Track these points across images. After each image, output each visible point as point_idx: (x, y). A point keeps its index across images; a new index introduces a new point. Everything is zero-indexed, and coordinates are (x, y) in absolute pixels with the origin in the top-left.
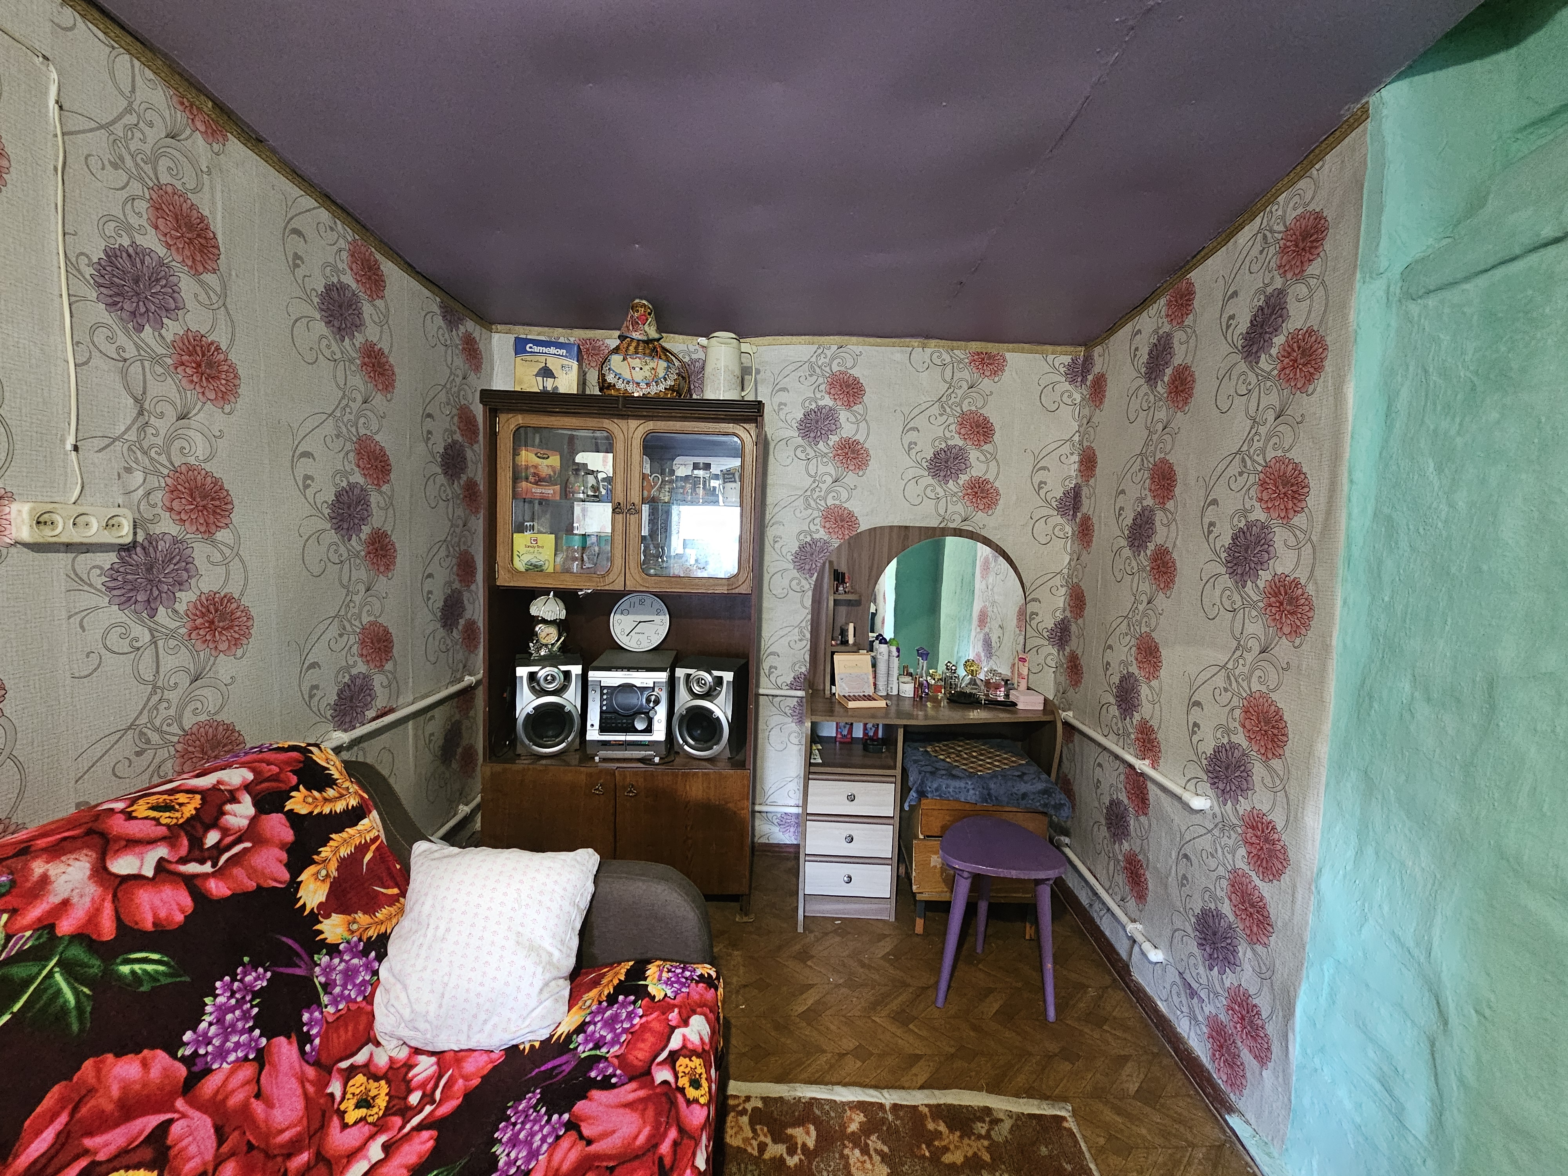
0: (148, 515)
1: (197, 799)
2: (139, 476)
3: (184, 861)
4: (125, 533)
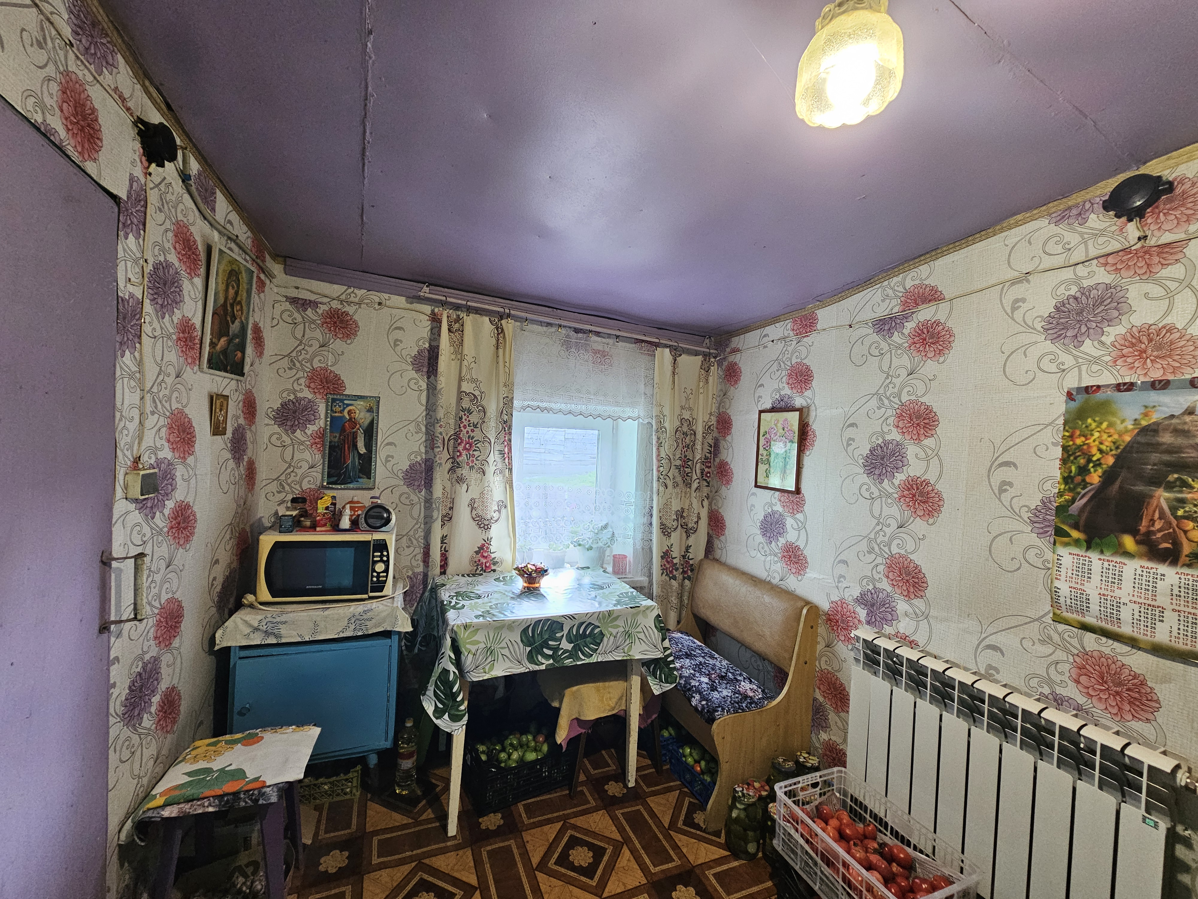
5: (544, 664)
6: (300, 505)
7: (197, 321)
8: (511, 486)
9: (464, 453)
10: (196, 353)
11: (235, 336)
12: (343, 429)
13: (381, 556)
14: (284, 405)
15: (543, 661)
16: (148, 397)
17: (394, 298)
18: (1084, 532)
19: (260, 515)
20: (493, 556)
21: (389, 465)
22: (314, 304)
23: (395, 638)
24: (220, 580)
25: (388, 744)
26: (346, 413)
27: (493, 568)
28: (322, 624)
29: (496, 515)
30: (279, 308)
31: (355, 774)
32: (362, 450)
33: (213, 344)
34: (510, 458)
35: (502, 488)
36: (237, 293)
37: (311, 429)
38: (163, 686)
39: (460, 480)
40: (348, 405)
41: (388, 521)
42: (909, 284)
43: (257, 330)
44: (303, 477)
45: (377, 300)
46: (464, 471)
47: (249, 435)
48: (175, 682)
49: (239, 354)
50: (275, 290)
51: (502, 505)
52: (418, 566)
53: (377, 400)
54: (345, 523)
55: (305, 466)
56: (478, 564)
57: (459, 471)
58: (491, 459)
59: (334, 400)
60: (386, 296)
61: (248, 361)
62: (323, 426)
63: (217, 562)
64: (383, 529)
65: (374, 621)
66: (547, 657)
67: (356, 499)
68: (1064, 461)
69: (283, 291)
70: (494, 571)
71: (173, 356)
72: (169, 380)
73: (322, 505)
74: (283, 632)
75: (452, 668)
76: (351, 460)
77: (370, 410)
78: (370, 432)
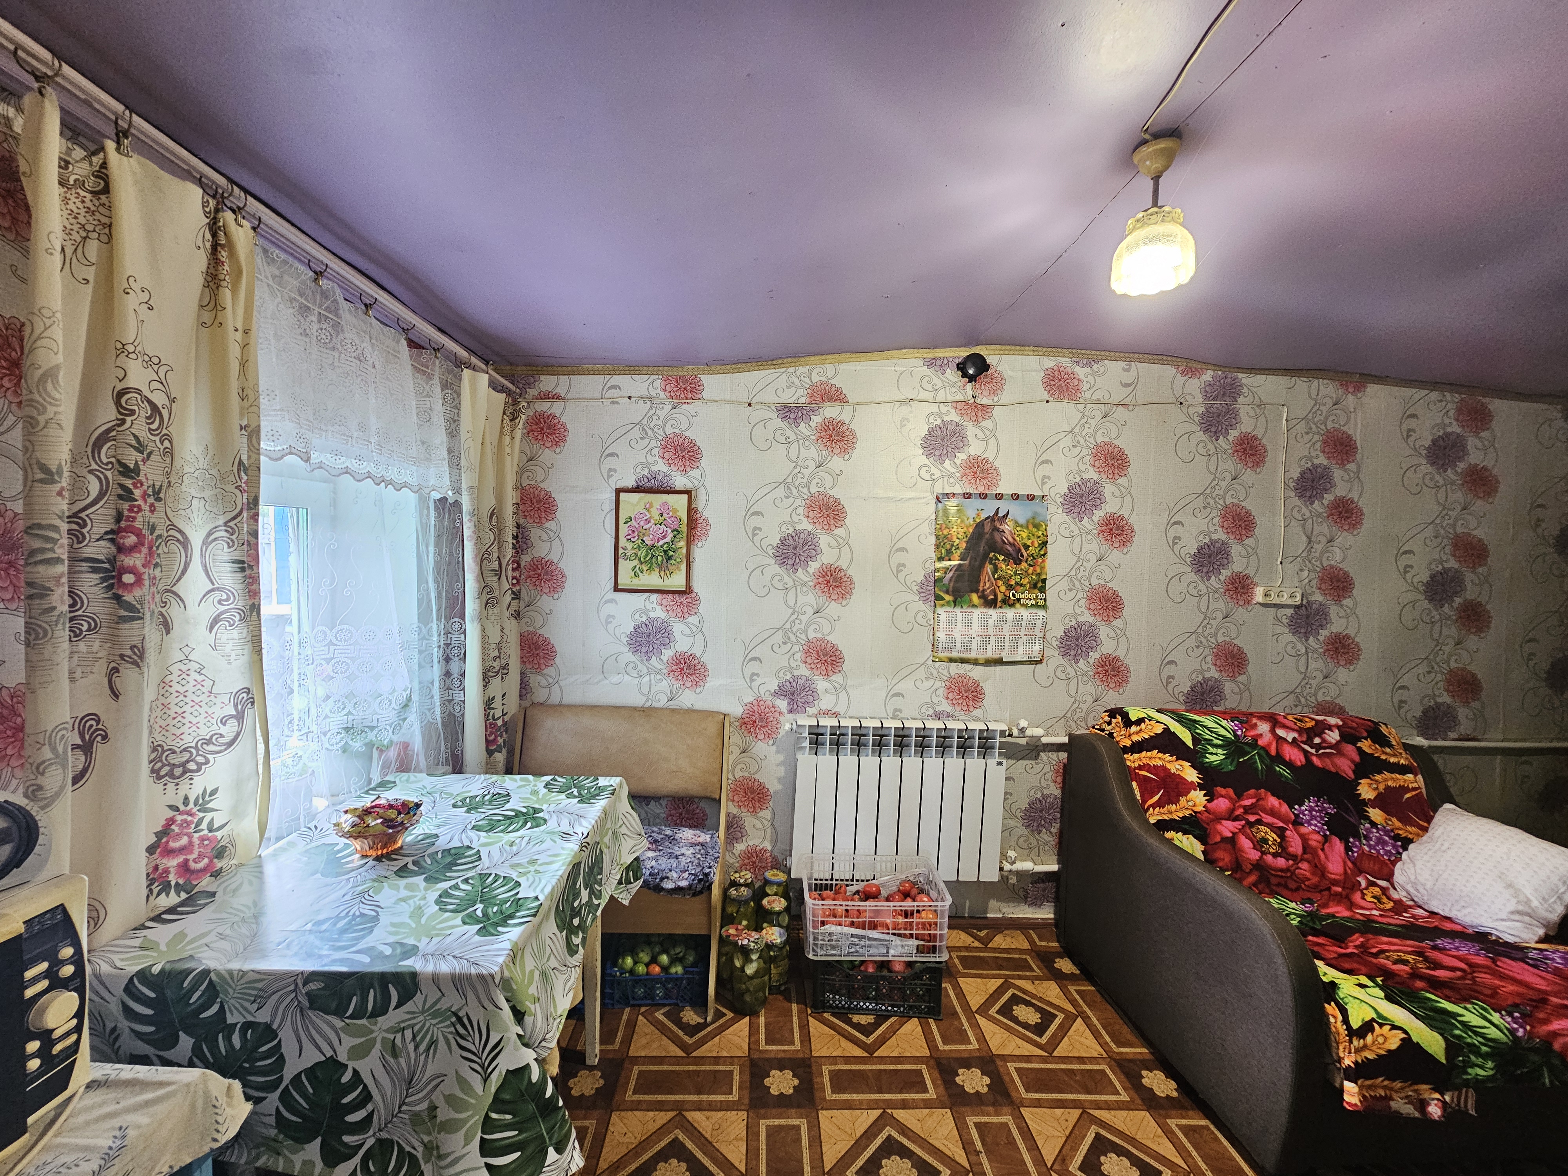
0: (1309, 591)
1: (1313, 723)
2: (1306, 573)
3: (1304, 743)
4: (1298, 600)
18: (953, 595)
20: (219, 835)
29: (228, 730)
42: (815, 378)
51: (246, 700)
58: (193, 586)
68: (937, 546)
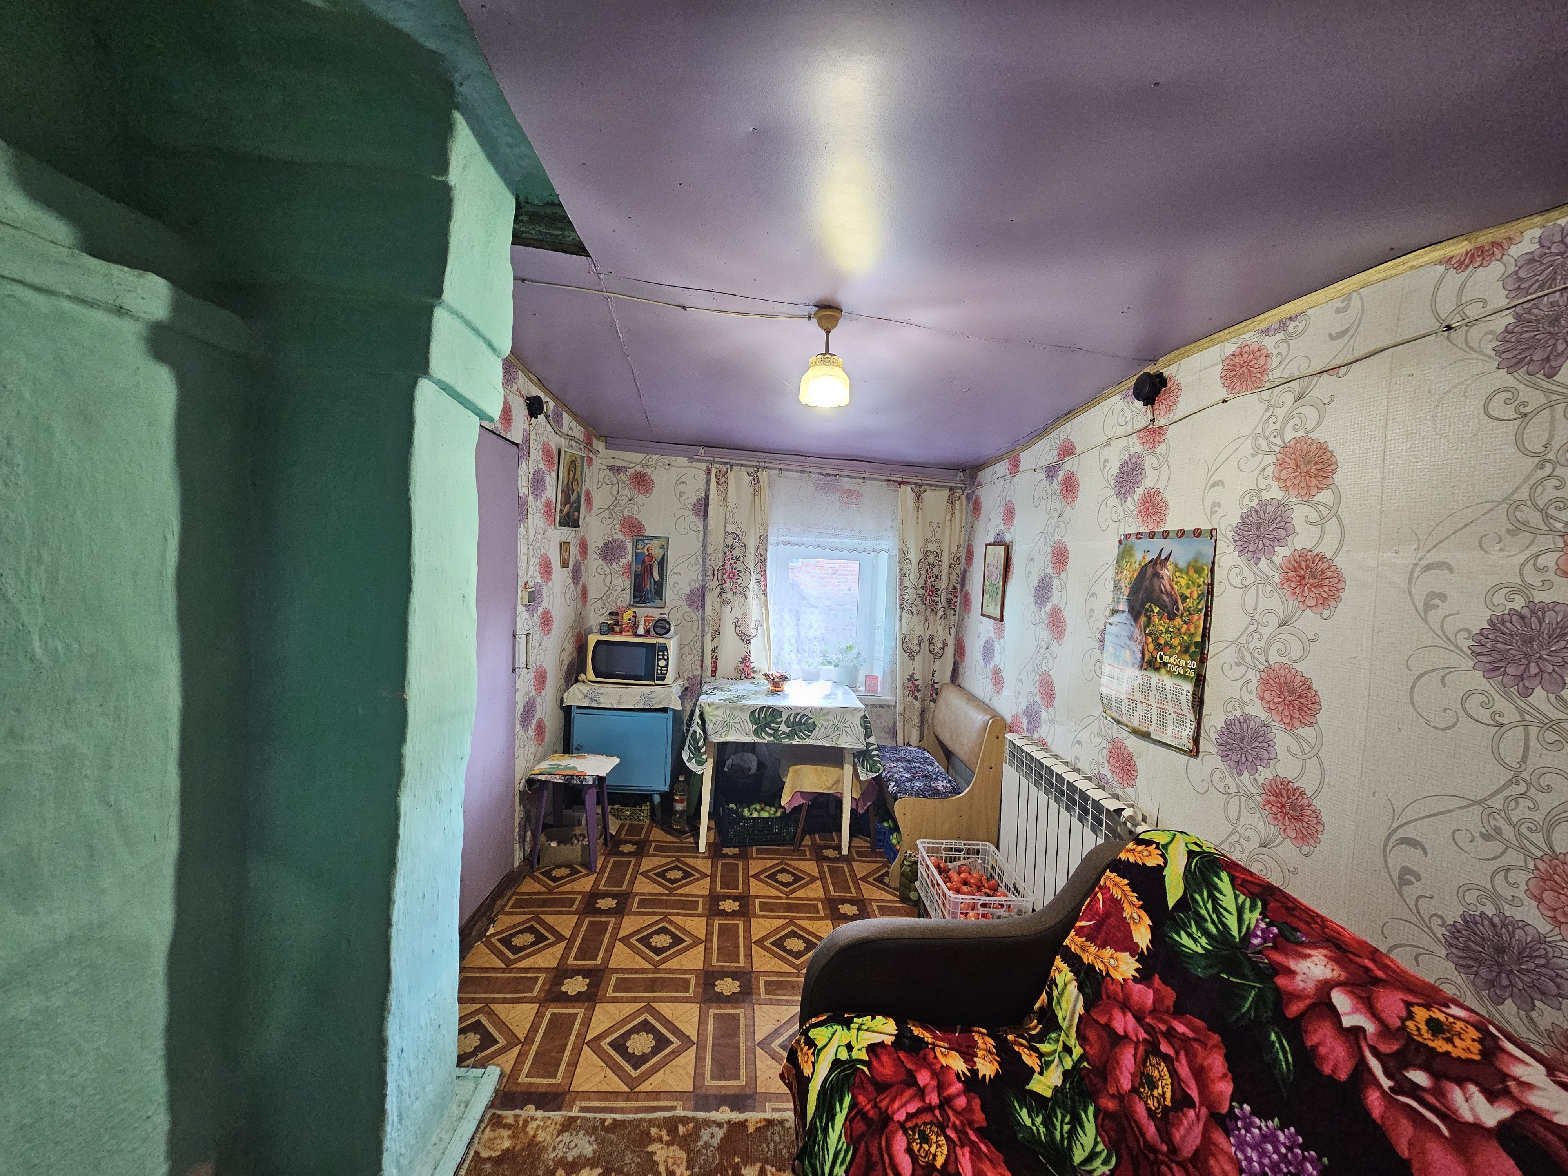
5: (766, 739)
6: (614, 617)
7: (553, 499)
8: (767, 610)
9: (728, 581)
10: (552, 518)
11: (574, 502)
12: (644, 562)
13: (663, 655)
14: (605, 545)
15: (766, 737)
16: (531, 548)
17: (680, 459)
19: (590, 624)
20: (752, 665)
21: (676, 590)
22: (624, 469)
23: (671, 713)
24: (566, 663)
25: (666, 789)
26: (645, 550)
27: (753, 675)
28: (624, 698)
29: (754, 632)
30: (602, 475)
31: (646, 807)
32: (657, 578)
33: (561, 511)
34: (765, 585)
35: (759, 608)
36: (575, 474)
37: (623, 562)
38: (537, 716)
39: (726, 602)
40: (647, 544)
41: (669, 631)
42: (1062, 438)
43: (588, 493)
44: (618, 597)
45: (667, 462)
46: (729, 595)
47: (583, 567)
48: (543, 716)
49: (576, 513)
50: (600, 461)
51: (759, 624)
52: (697, 669)
53: (667, 539)
54: (641, 631)
55: (619, 589)
56: (742, 672)
57: (724, 595)
58: (751, 587)
59: (637, 540)
60: (674, 458)
61: (582, 516)
62: (630, 559)
63: (564, 649)
64: (665, 636)
65: (656, 700)
66: (769, 735)
67: (650, 614)
69: (604, 462)
70: (754, 678)
71: (542, 523)
72: (540, 537)
73: (627, 617)
74: (601, 700)
75: (699, 730)
76: (649, 586)
77: (662, 547)
78: (662, 564)
